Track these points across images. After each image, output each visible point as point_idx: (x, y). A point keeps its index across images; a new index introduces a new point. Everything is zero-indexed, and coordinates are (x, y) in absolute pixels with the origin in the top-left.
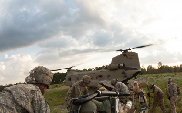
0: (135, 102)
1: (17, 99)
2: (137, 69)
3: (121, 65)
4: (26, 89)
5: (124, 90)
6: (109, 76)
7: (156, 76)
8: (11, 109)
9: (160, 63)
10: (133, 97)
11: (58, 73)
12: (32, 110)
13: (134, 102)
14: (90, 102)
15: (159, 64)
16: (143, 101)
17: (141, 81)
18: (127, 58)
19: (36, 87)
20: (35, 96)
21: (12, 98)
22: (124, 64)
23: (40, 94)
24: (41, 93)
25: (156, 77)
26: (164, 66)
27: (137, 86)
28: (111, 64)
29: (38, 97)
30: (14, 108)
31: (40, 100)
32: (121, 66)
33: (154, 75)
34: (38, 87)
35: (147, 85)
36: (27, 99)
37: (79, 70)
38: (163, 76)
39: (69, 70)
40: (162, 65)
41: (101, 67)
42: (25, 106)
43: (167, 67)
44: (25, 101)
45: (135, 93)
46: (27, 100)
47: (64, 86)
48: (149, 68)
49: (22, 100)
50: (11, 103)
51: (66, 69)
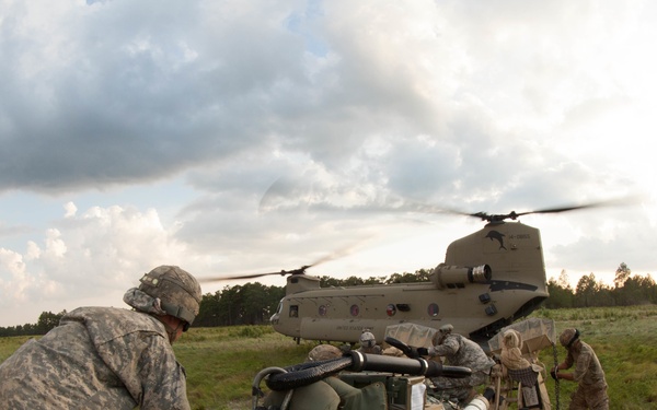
0: (504, 402)
1: (101, 347)
2: (534, 288)
3: (479, 270)
4: (128, 323)
5: (472, 358)
6: (434, 309)
7: (606, 316)
8: (84, 368)
9: (623, 269)
10: (499, 386)
11: (257, 284)
12: (136, 383)
13: (500, 404)
14: (321, 383)
15: (619, 271)
16: (537, 403)
17: (533, 330)
18: (502, 246)
19: (155, 324)
20: (150, 345)
21: (86, 339)
22: (487, 268)
23: (165, 345)
24: (167, 340)
25: (603, 320)
26: (638, 277)
27: (514, 346)
28: (442, 265)
29: (158, 352)
30: (90, 365)
31: (164, 359)
32: (476, 275)
33: (600, 311)
34: (160, 325)
35: (553, 344)
36: (128, 350)
37: (332, 279)
38: (629, 315)
39: (297, 276)
40: (632, 276)
41: (413, 273)
42: (120, 367)
43: (647, 282)
44: (121, 356)
45: (505, 371)
46: (126, 353)
47: (271, 335)
48: (584, 285)
49: (113, 351)
50: (84, 352)
51: (283, 273)
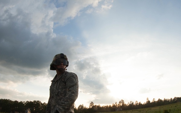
9: (92, 103)
26: (96, 106)
40: (94, 105)
41: (33, 101)
48: (80, 108)
